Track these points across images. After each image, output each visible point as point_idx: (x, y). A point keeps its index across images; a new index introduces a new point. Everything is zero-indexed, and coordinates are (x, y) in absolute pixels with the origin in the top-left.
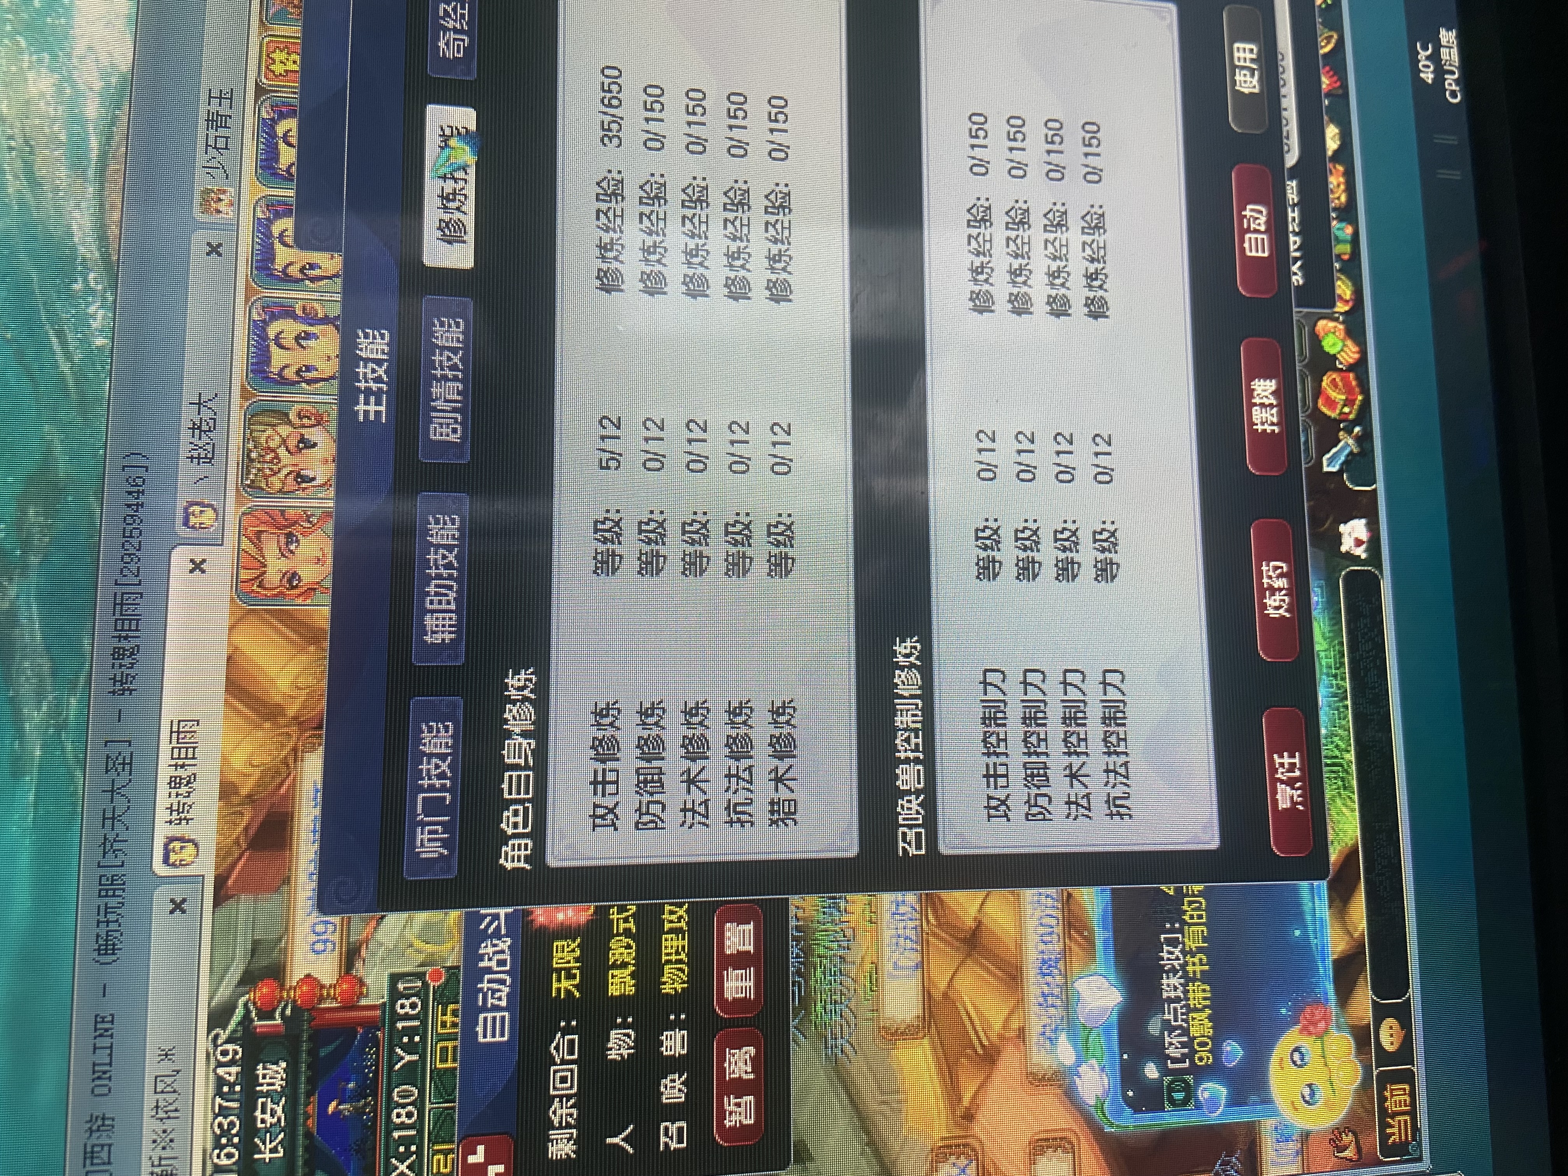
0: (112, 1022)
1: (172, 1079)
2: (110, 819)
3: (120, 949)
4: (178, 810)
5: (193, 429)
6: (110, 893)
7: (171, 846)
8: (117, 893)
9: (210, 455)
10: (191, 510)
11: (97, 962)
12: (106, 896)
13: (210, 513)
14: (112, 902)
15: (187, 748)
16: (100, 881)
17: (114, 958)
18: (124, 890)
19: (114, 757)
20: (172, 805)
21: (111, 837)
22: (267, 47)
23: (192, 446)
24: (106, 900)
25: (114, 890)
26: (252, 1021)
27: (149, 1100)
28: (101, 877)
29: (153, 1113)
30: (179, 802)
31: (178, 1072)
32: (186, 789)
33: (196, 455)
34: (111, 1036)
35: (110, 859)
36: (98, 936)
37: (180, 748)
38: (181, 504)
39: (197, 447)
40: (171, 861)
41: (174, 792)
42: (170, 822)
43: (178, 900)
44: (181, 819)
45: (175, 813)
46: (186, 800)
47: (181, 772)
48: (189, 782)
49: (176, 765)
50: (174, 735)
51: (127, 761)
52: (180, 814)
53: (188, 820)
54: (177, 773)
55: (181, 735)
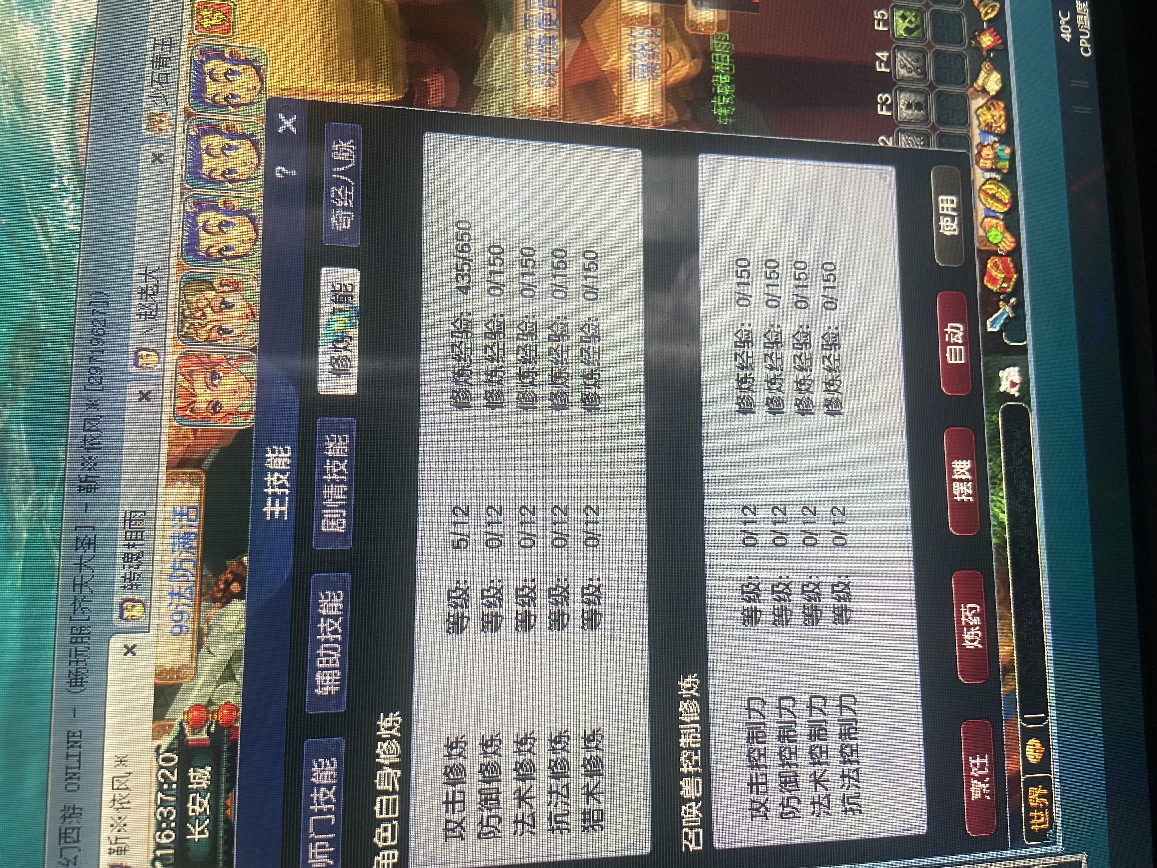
0: (80, 736)
1: (125, 779)
2: (79, 584)
3: (87, 682)
4: (130, 578)
5: (141, 293)
6: (79, 640)
7: (125, 605)
8: (84, 640)
9: (154, 313)
10: (140, 353)
11: (69, 691)
12: (76, 642)
13: (154, 356)
14: (81, 647)
15: (137, 532)
16: (72, 631)
17: (82, 688)
18: (89, 638)
19: (82, 538)
20: (125, 574)
21: (80, 598)
22: (198, 8)
23: (140, 306)
24: (76, 645)
25: (82, 638)
26: (186, 736)
27: (108, 795)
28: (72, 628)
29: (111, 805)
30: (131, 572)
31: (130, 774)
32: (136, 563)
33: (143, 313)
34: (80, 747)
35: (79, 615)
36: (70, 672)
37: (131, 532)
38: (132, 350)
39: (144, 307)
40: (125, 616)
41: (127, 564)
42: (124, 587)
43: (130, 646)
44: (132, 586)
45: (128, 581)
46: (136, 571)
47: (132, 550)
48: (138, 558)
49: (129, 545)
50: (127, 522)
51: (92, 541)
52: (132, 582)
53: (137, 586)
54: (129, 551)
55: (133, 522)
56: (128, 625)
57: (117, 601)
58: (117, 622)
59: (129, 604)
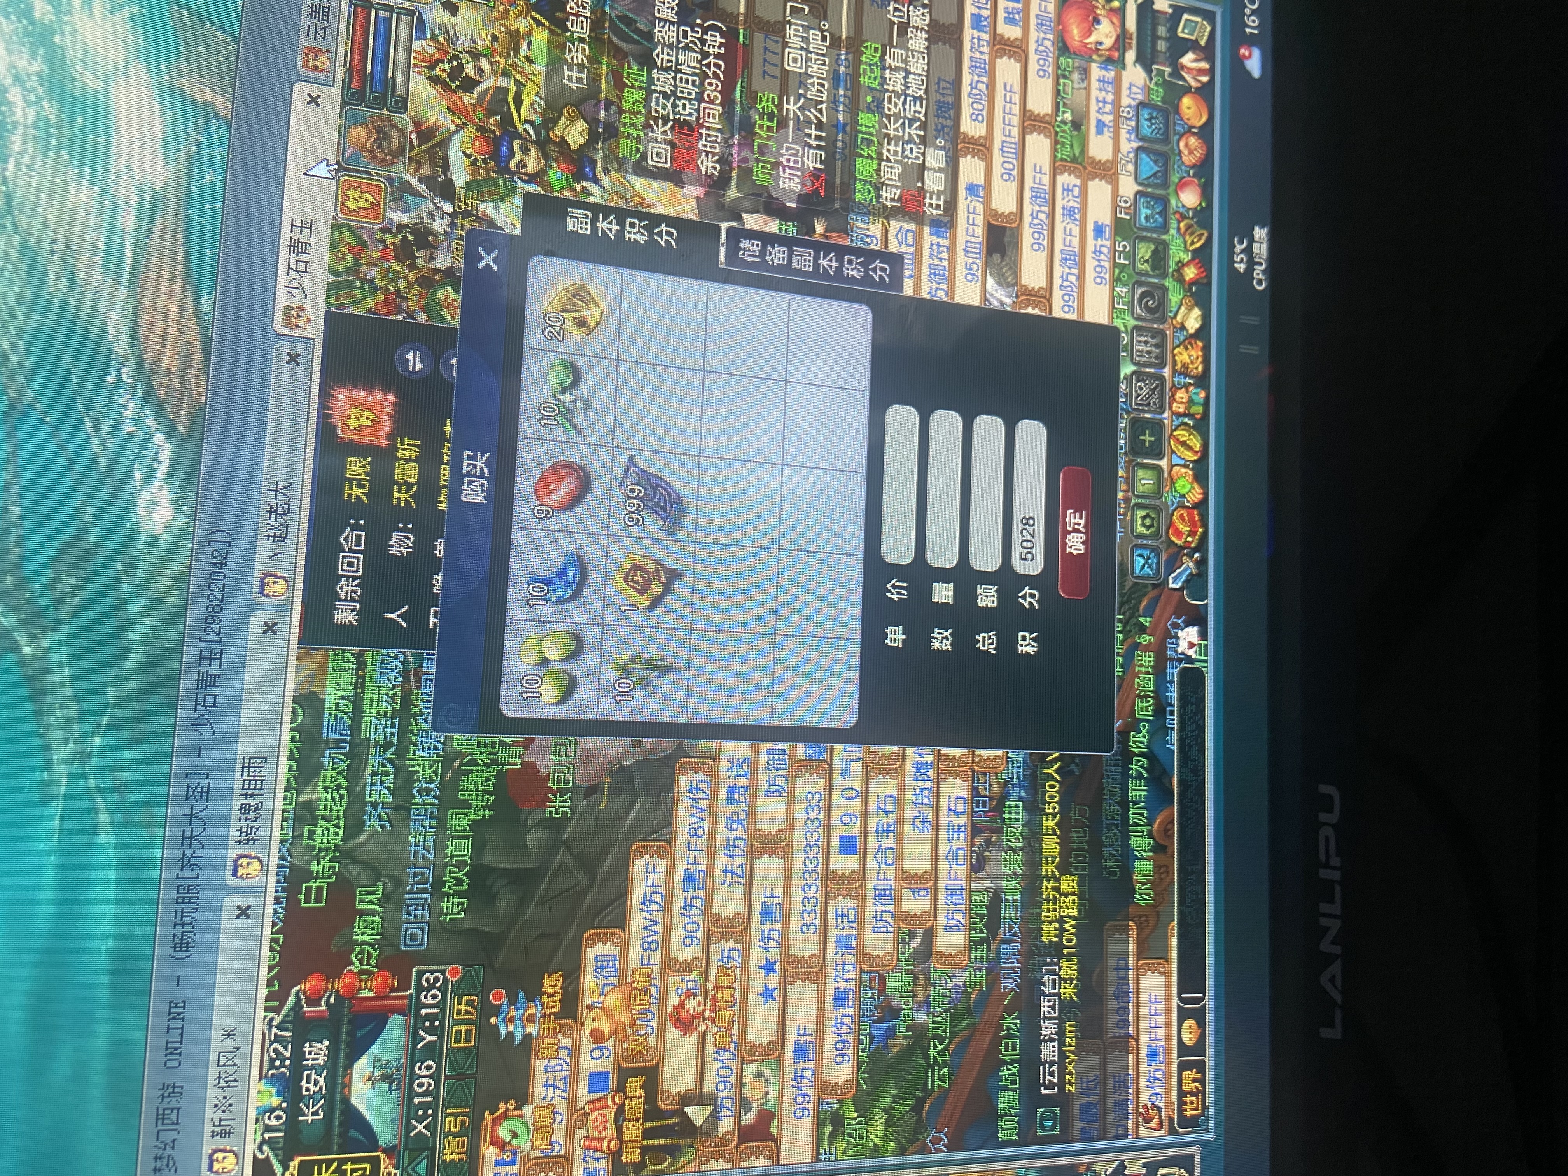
0: (184, 1007)
1: (233, 1055)
2: (188, 838)
3: (193, 947)
4: (246, 832)
5: (270, 511)
6: (186, 900)
7: (240, 862)
8: (192, 900)
9: (284, 535)
10: (266, 580)
11: (173, 957)
12: (183, 903)
13: (282, 584)
14: (188, 908)
15: (256, 781)
16: (178, 890)
17: (188, 954)
18: (198, 898)
19: (193, 785)
20: (242, 827)
21: (189, 853)
23: (269, 526)
24: (183, 906)
25: (190, 898)
26: (302, 1007)
27: (213, 1071)
28: (179, 886)
29: (216, 1082)
30: (248, 826)
31: (238, 1049)
32: (254, 814)
33: (269, 533)
34: (183, 1019)
35: (187, 872)
36: (174, 936)
37: (250, 780)
38: (258, 575)
39: (273, 528)
40: (239, 874)
41: (243, 817)
42: (240, 842)
43: (244, 906)
44: (248, 840)
45: (244, 835)
46: (254, 824)
47: (249, 800)
48: (256, 809)
49: (246, 795)
50: (246, 770)
51: (205, 790)
52: (248, 836)
53: (254, 841)
54: (247, 802)
55: (252, 770)
56: (244, 884)
57: (231, 857)
58: (231, 880)
59: (244, 861)
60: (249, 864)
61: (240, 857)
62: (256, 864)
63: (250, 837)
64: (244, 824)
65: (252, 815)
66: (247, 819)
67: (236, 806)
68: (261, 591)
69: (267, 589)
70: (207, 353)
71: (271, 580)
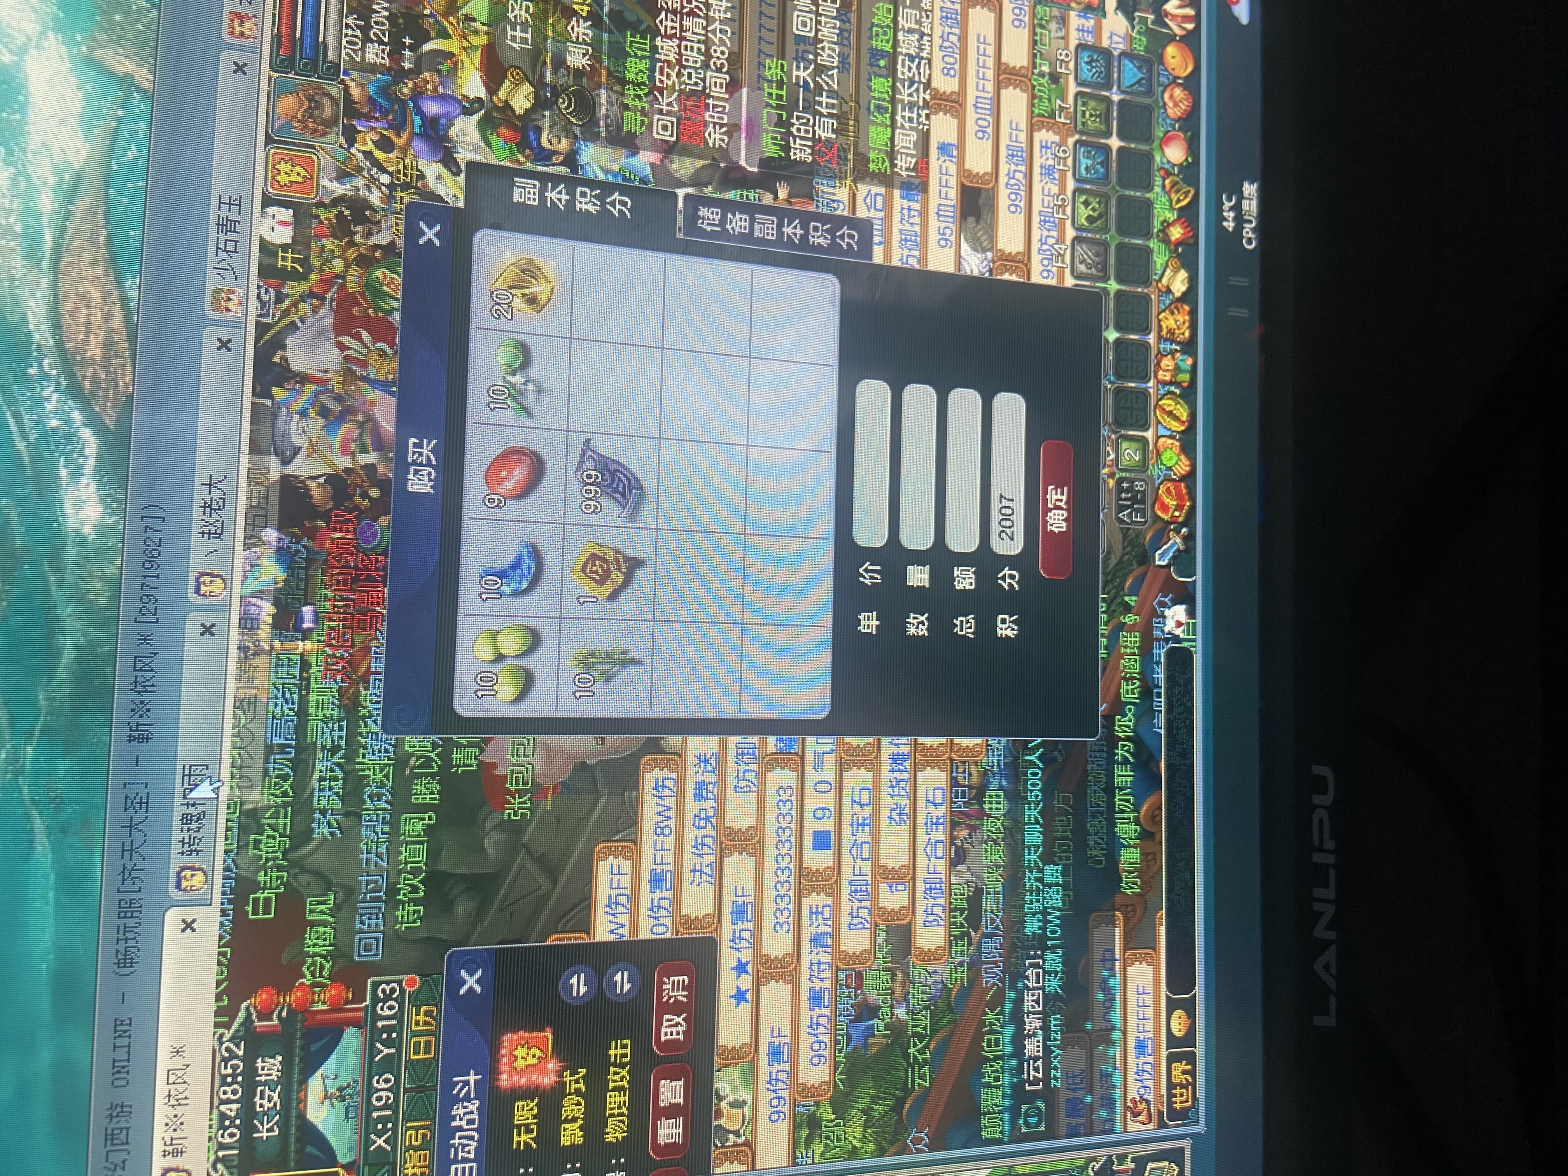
0: (130, 1025)
1: (182, 1072)
2: (128, 850)
3: (137, 963)
4: (189, 843)
5: (205, 507)
6: (129, 914)
7: (183, 874)
8: (135, 914)
9: (219, 531)
10: (202, 579)
11: (117, 974)
12: (125, 917)
13: (218, 583)
14: (131, 922)
16: (120, 904)
17: (132, 970)
18: (141, 912)
19: (132, 796)
20: (184, 838)
21: (129, 866)
22: (273, 160)
23: (203, 523)
24: (125, 920)
25: (133, 912)
26: (253, 1022)
27: (162, 1089)
28: (121, 900)
29: (166, 1101)
30: (190, 836)
31: (188, 1066)
32: (197, 825)
33: (206, 530)
34: (129, 1037)
35: (128, 885)
36: (117, 951)
38: (193, 574)
39: (207, 524)
40: (183, 887)
41: (186, 827)
42: (182, 853)
43: (189, 920)
44: (191, 851)
45: (186, 846)
46: (196, 834)
47: (192, 810)
48: (199, 819)
49: (188, 804)
50: (186, 778)
51: (144, 800)
52: (191, 846)
53: (198, 852)
54: (188, 811)
55: (192, 778)
56: (187, 896)
57: (174, 868)
58: (174, 893)
59: (188, 873)
60: (192, 876)
61: (183, 869)
62: (200, 876)
63: (193, 848)
64: (186, 834)
65: (194, 826)
66: (189, 830)
67: (177, 817)
68: (197, 591)
69: (203, 589)
70: (133, 340)
71: (207, 579)
